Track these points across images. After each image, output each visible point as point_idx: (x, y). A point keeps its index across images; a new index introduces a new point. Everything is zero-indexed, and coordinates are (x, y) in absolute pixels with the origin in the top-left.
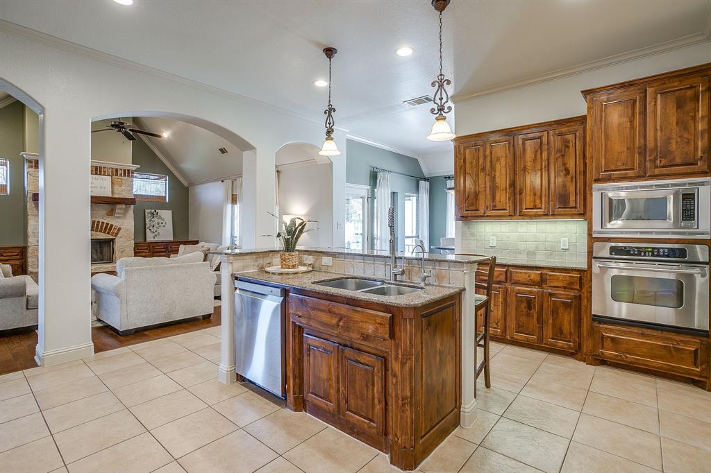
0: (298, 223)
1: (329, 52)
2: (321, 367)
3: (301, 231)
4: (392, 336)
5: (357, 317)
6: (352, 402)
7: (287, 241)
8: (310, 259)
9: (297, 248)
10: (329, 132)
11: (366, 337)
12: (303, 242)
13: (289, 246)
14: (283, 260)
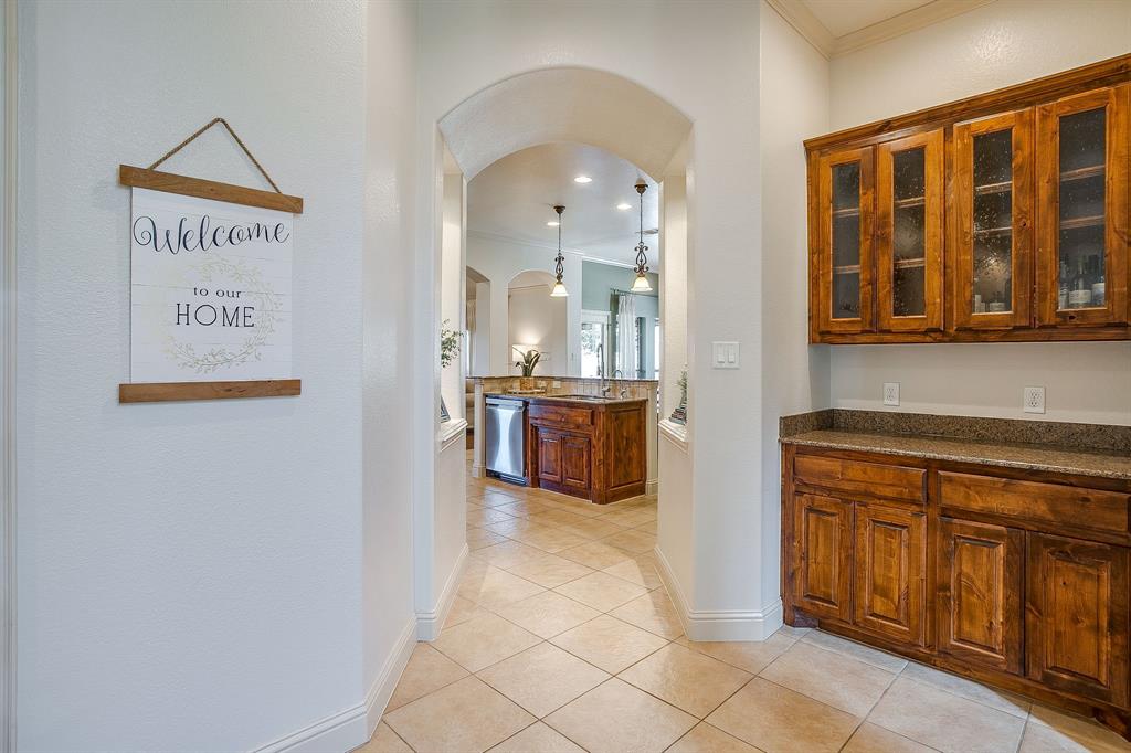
0: (534, 354)
1: (559, 209)
2: (549, 455)
3: (536, 361)
4: (593, 423)
5: (573, 414)
6: (570, 471)
7: (525, 368)
8: (543, 384)
9: (533, 375)
10: (559, 277)
11: (578, 427)
12: (537, 371)
13: (527, 372)
14: (522, 383)
